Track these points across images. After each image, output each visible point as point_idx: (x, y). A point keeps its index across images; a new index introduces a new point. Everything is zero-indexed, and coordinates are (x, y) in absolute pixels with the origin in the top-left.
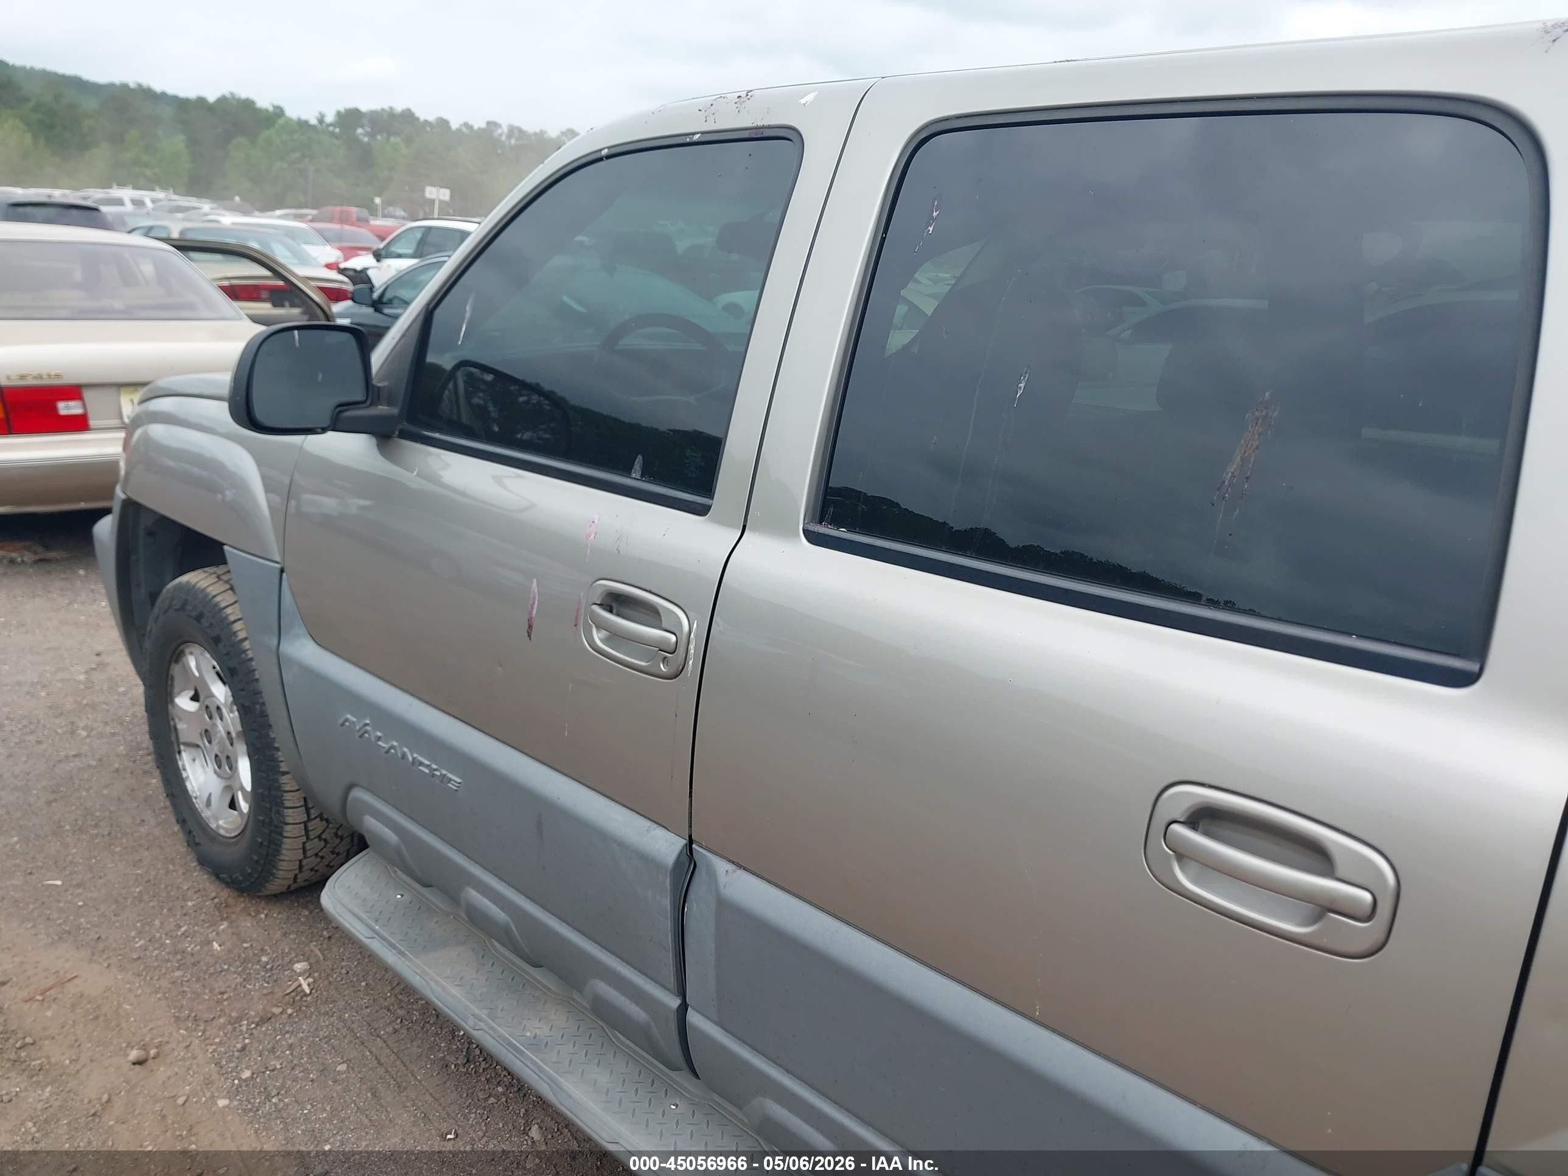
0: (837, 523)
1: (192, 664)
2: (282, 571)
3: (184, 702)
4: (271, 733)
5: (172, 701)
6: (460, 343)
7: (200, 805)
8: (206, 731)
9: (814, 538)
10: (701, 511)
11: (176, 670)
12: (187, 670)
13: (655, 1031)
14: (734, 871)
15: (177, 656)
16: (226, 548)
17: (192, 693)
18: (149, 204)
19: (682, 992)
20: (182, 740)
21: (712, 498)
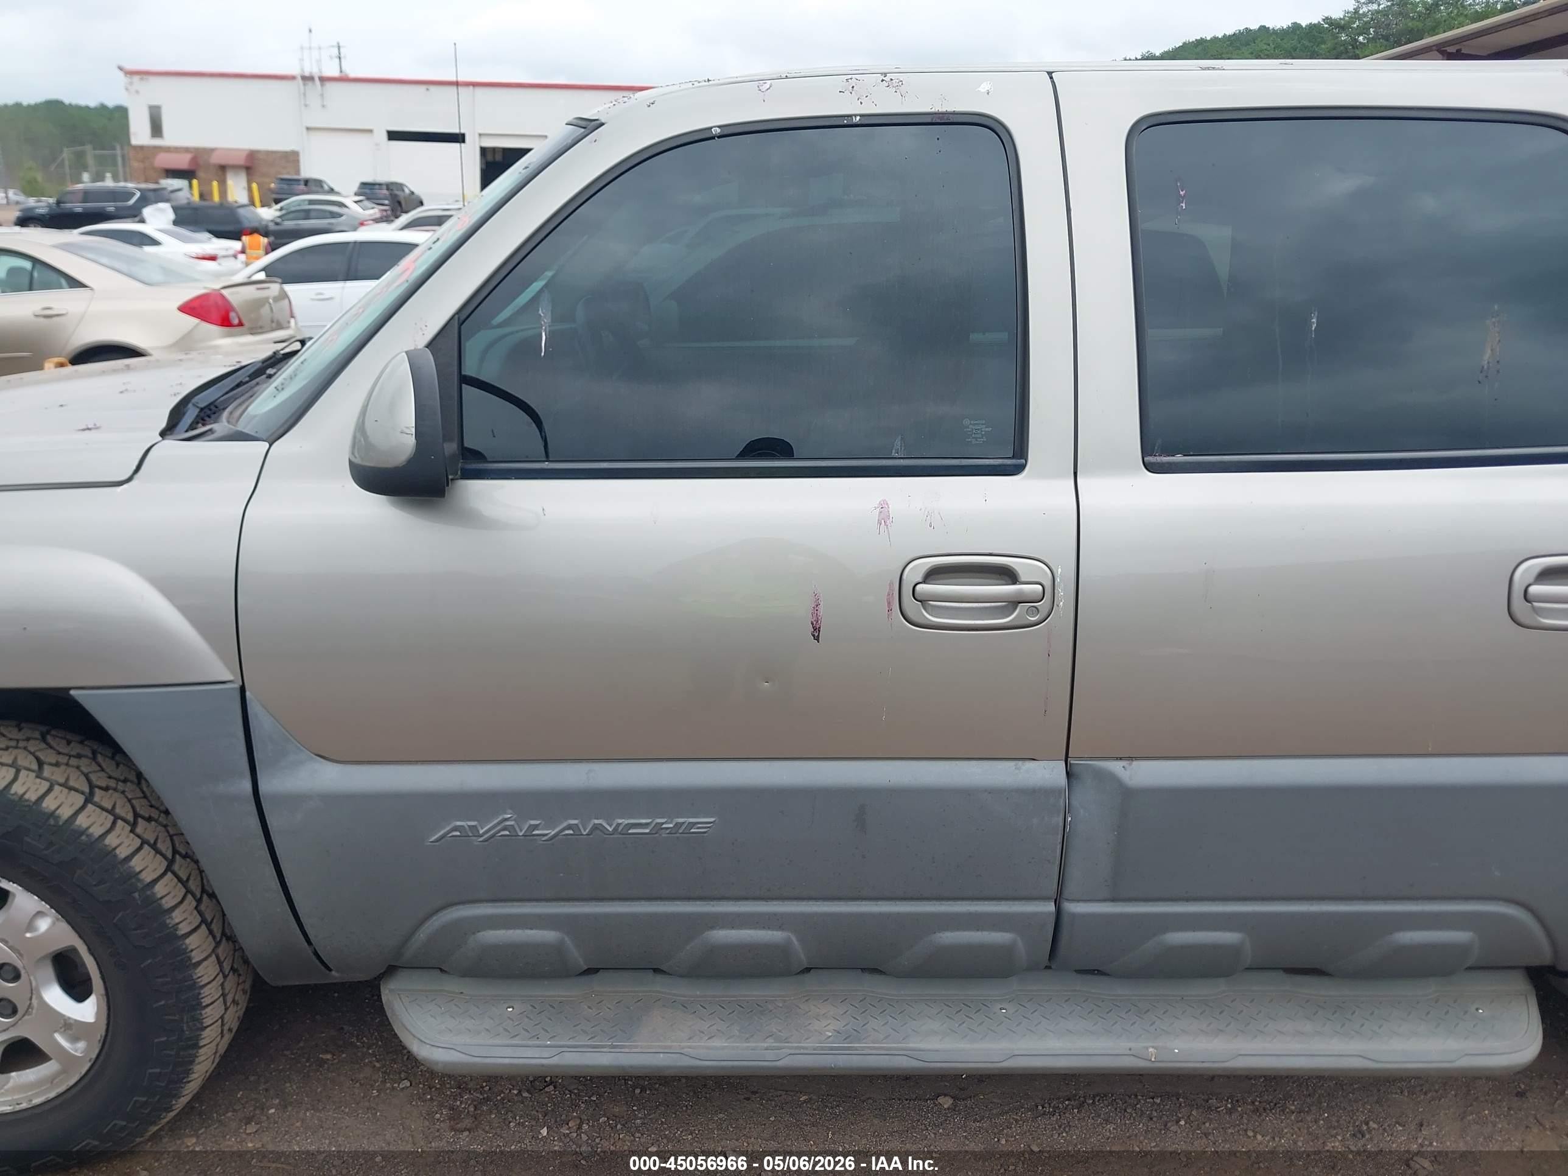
4: (168, 921)
6: (543, 354)
9: (1151, 468)
14: (1130, 764)
19: (1059, 895)
21: (1026, 456)
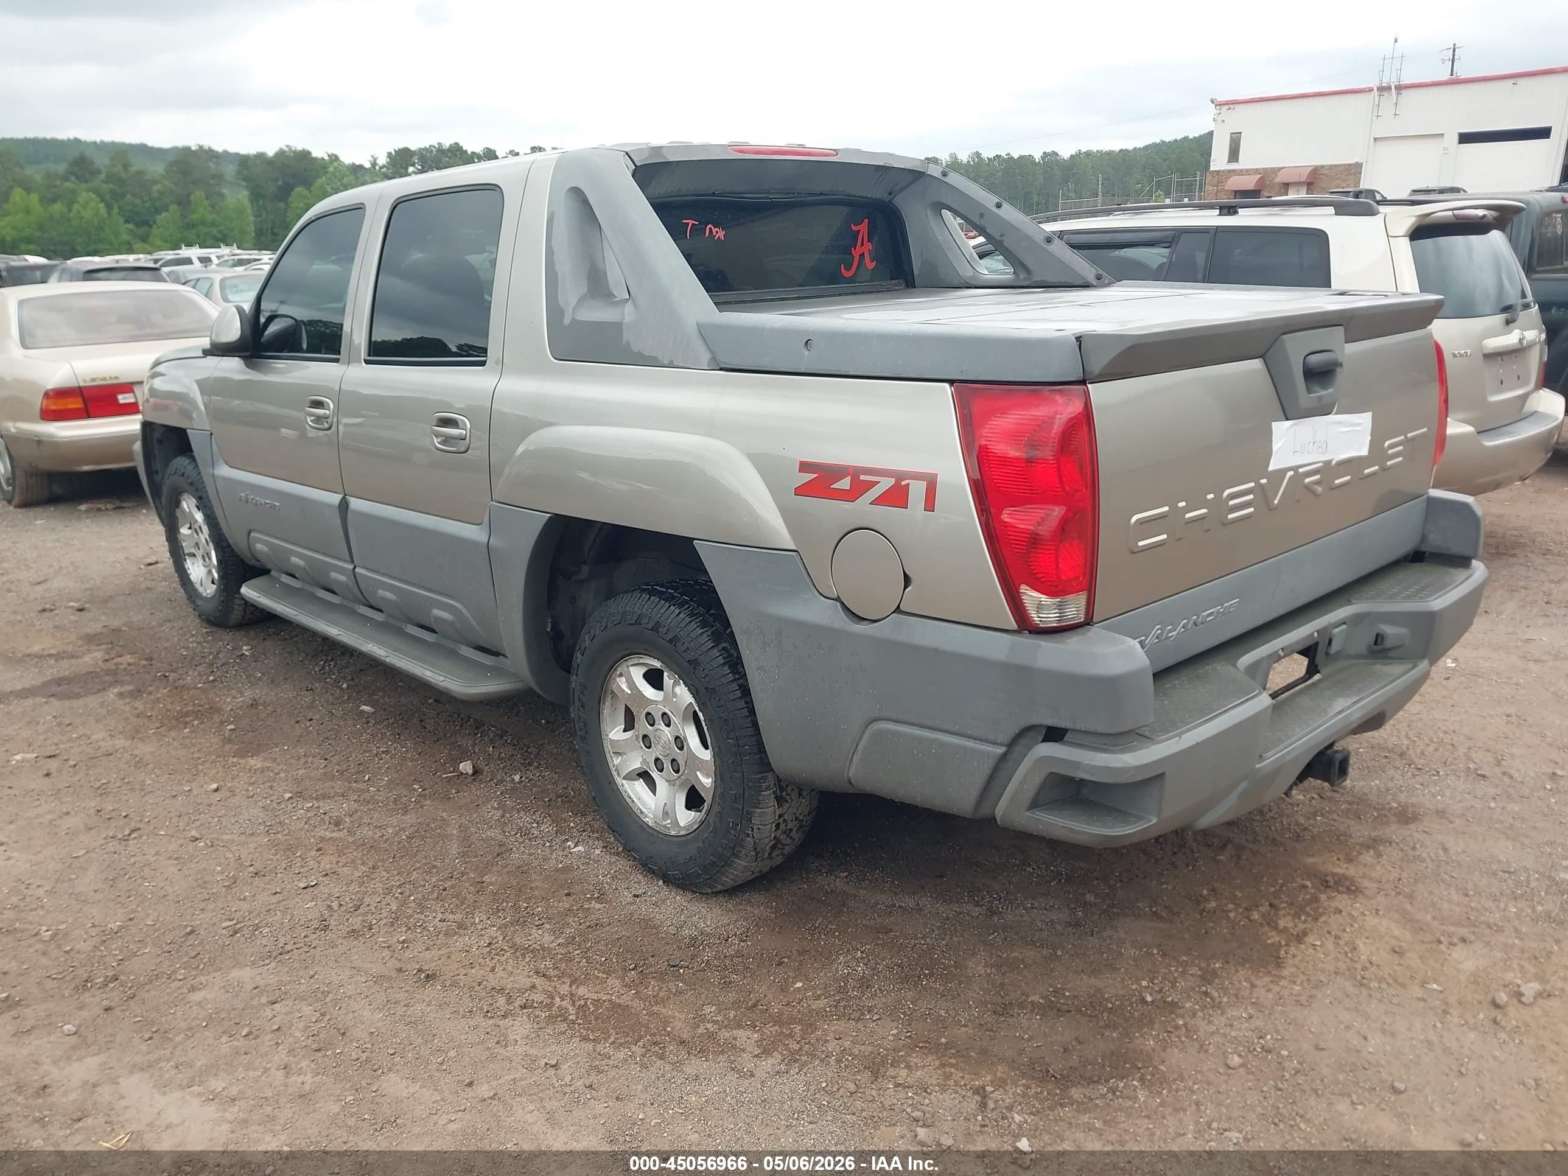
0: (374, 355)
1: (185, 506)
2: (211, 434)
3: (184, 531)
4: (220, 529)
5: (179, 532)
7: (198, 586)
8: (197, 543)
9: (367, 362)
10: (337, 361)
11: (178, 513)
12: (183, 511)
13: (350, 584)
14: (362, 501)
15: (178, 504)
16: (188, 431)
17: (188, 526)
18: (215, 261)
19: (352, 561)
20: (186, 552)
21: (339, 354)
